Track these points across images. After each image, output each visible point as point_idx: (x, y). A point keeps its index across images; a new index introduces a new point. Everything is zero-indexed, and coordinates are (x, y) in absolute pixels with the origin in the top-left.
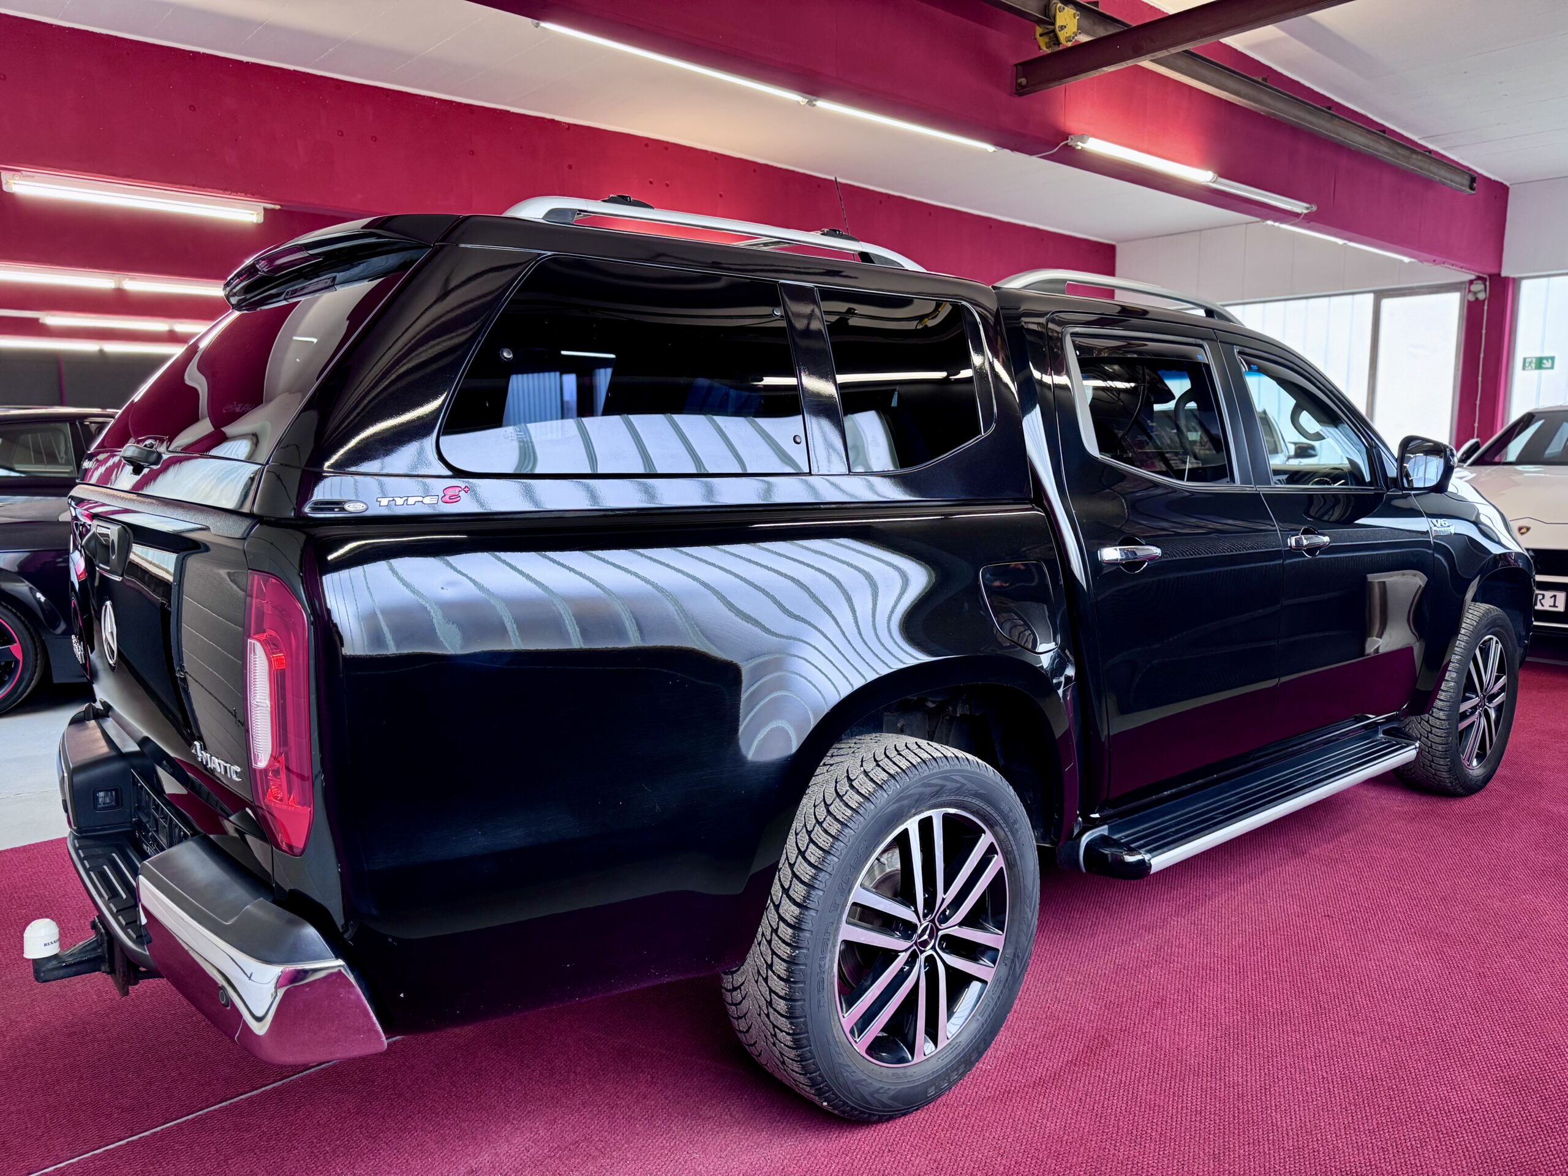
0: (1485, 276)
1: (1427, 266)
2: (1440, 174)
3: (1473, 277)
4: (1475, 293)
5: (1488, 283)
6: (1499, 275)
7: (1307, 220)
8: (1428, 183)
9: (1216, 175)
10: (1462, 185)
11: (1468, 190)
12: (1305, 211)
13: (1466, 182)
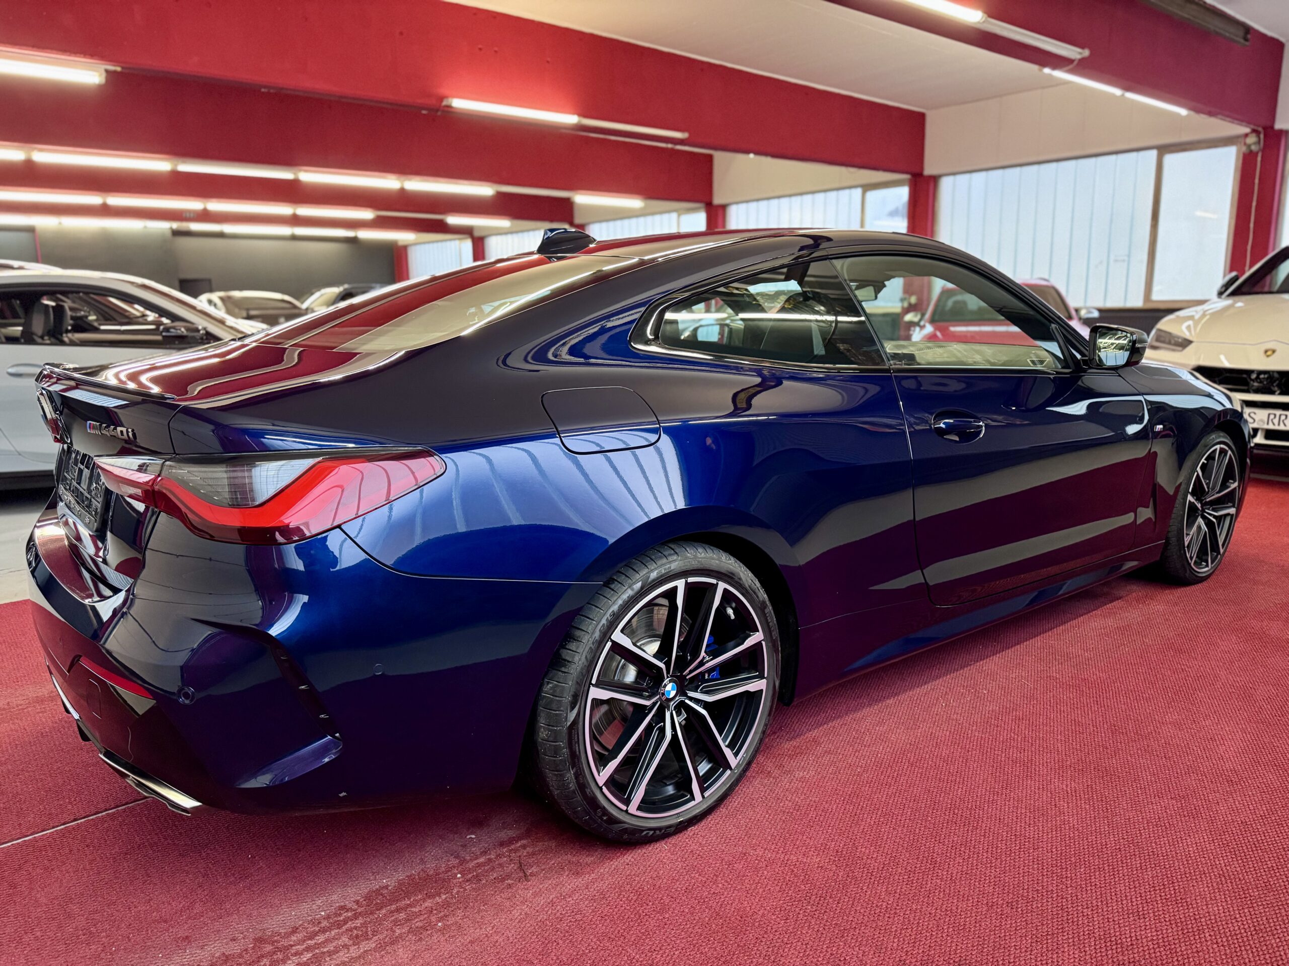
0: (1260, 129)
1: (1203, 119)
2: (1214, 25)
3: (1247, 130)
4: (1249, 146)
5: (1262, 136)
6: (1272, 127)
7: (1081, 67)
8: (1204, 35)
9: (985, 16)
10: (1237, 36)
11: (1242, 41)
12: (1079, 57)
13: (1241, 33)
